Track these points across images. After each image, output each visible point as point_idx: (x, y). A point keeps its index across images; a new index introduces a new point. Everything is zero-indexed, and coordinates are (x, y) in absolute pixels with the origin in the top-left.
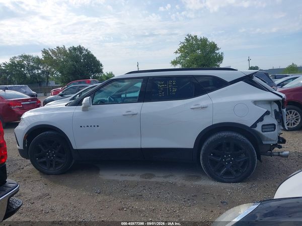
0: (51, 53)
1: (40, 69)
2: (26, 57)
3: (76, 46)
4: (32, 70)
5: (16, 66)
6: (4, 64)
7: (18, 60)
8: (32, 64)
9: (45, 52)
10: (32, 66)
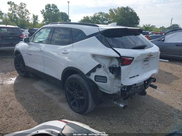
0: (114, 11)
1: (108, 20)
2: (101, 13)
3: (125, 7)
4: (103, 21)
5: (96, 18)
6: (91, 17)
7: (98, 15)
8: (104, 17)
9: (111, 11)
10: (104, 19)
